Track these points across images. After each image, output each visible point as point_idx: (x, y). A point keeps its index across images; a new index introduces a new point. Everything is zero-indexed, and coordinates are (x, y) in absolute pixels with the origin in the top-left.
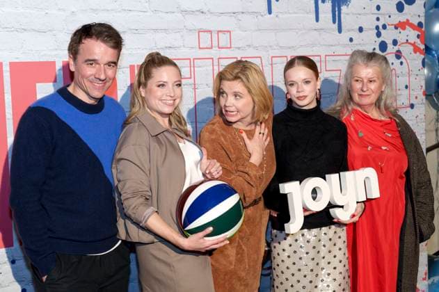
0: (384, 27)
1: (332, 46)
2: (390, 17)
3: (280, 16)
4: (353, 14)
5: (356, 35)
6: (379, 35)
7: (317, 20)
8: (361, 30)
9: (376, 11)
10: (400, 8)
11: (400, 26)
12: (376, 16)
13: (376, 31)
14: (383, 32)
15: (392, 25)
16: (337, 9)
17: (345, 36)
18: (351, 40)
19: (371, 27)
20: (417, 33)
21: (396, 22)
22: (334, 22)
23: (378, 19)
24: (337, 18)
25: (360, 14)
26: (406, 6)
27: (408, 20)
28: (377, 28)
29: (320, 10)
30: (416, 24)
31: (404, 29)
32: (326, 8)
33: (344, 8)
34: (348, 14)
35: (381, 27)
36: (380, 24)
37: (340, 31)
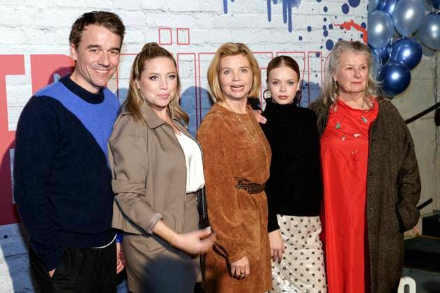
0: (331, 27)
1: (282, 43)
2: (336, 17)
3: (235, 15)
4: (303, 14)
5: (305, 34)
6: (326, 34)
7: (270, 19)
8: (309, 29)
9: (324, 13)
10: (345, 9)
11: (345, 26)
12: (323, 17)
13: (323, 31)
14: (329, 31)
15: (338, 25)
16: (287, 10)
17: (295, 35)
18: (301, 38)
19: (319, 27)
20: (361, 33)
21: (342, 23)
22: (285, 22)
23: (325, 20)
24: (287, 18)
25: (309, 15)
26: (351, 8)
27: (352, 21)
28: (324, 27)
29: (272, 11)
30: (360, 25)
31: (349, 29)
32: (278, 8)
33: (294, 9)
34: (298, 15)
35: (328, 27)
36: (327, 24)
37: (290, 30)
